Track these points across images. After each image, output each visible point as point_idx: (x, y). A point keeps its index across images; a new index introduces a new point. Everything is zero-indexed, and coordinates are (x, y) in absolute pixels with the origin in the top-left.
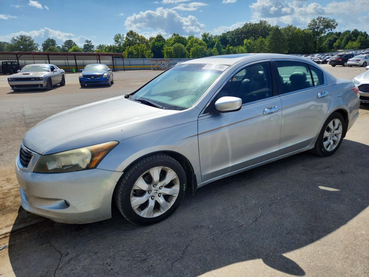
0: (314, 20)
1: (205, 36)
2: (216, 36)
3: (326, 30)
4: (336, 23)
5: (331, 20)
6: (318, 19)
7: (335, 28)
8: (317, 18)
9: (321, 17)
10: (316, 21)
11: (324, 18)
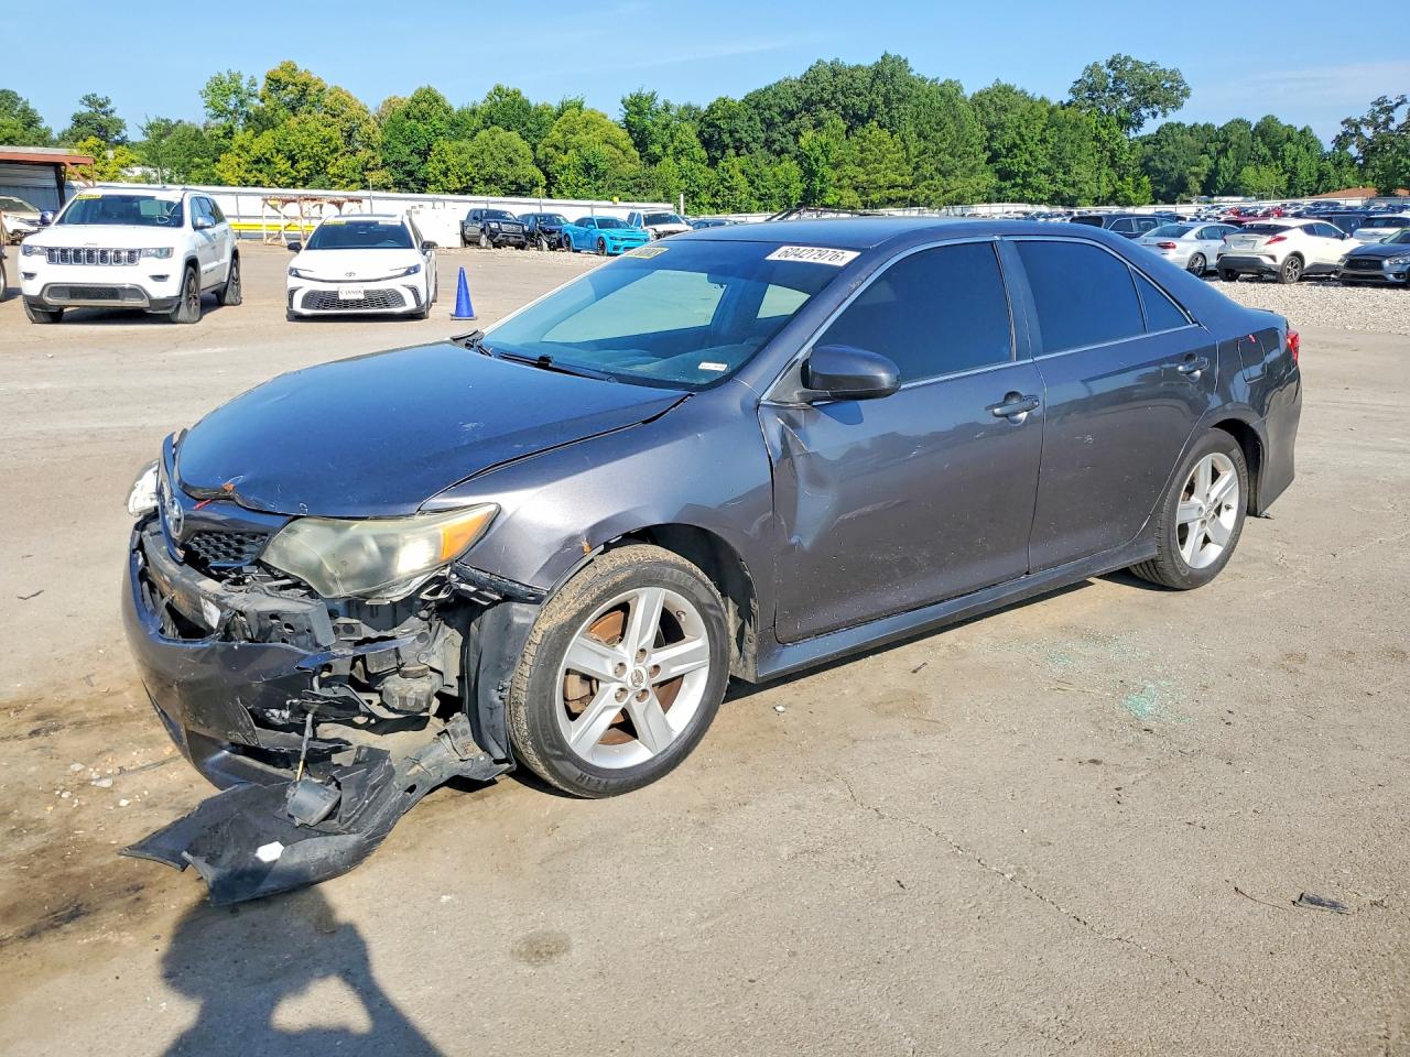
0: (1096, 65)
1: (637, 106)
2: (688, 108)
3: (1144, 112)
4: (1182, 88)
5: (1164, 71)
6: (1111, 64)
7: (1177, 105)
8: (1110, 59)
9: (1126, 58)
10: (1106, 70)
11: (1138, 65)
